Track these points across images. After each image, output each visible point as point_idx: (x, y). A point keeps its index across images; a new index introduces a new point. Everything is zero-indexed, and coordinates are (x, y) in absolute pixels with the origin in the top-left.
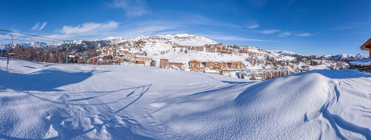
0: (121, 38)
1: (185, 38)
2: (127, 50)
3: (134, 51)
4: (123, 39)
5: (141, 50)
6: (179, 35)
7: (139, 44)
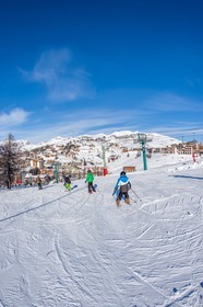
0: (25, 142)
1: (126, 137)
2: (53, 158)
3: (64, 160)
4: (28, 143)
5: (75, 158)
6: (118, 134)
7: (68, 148)
